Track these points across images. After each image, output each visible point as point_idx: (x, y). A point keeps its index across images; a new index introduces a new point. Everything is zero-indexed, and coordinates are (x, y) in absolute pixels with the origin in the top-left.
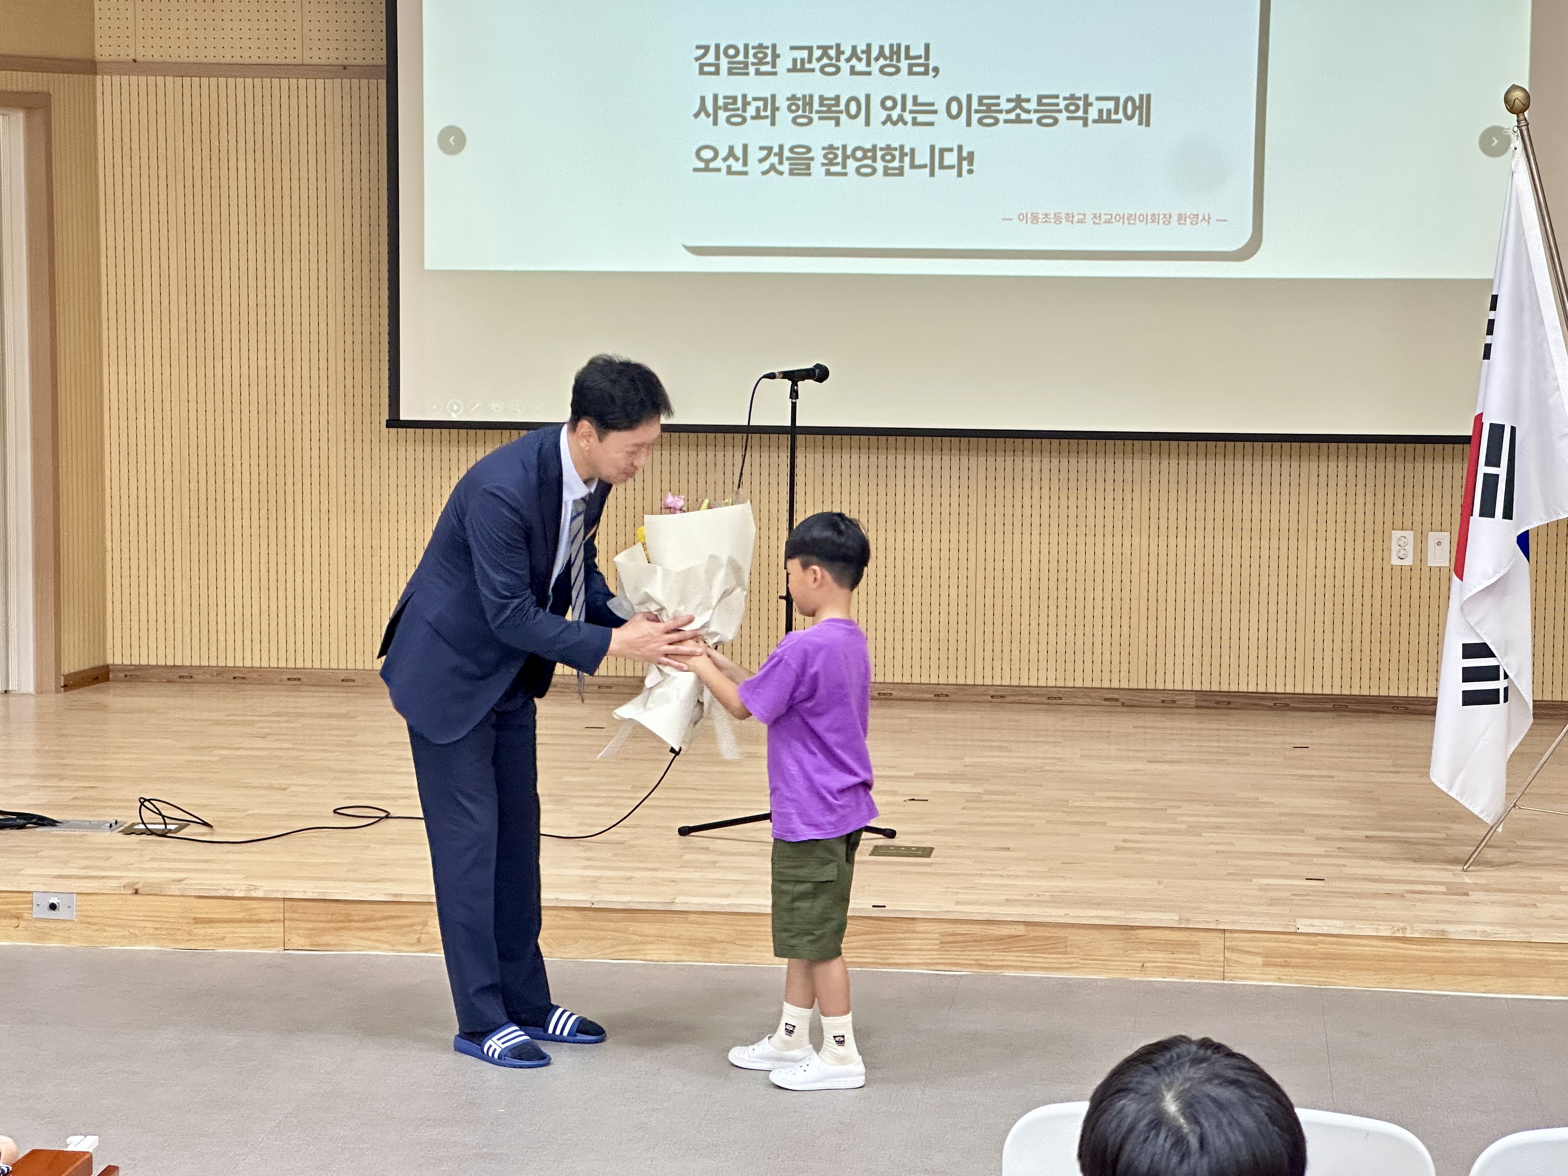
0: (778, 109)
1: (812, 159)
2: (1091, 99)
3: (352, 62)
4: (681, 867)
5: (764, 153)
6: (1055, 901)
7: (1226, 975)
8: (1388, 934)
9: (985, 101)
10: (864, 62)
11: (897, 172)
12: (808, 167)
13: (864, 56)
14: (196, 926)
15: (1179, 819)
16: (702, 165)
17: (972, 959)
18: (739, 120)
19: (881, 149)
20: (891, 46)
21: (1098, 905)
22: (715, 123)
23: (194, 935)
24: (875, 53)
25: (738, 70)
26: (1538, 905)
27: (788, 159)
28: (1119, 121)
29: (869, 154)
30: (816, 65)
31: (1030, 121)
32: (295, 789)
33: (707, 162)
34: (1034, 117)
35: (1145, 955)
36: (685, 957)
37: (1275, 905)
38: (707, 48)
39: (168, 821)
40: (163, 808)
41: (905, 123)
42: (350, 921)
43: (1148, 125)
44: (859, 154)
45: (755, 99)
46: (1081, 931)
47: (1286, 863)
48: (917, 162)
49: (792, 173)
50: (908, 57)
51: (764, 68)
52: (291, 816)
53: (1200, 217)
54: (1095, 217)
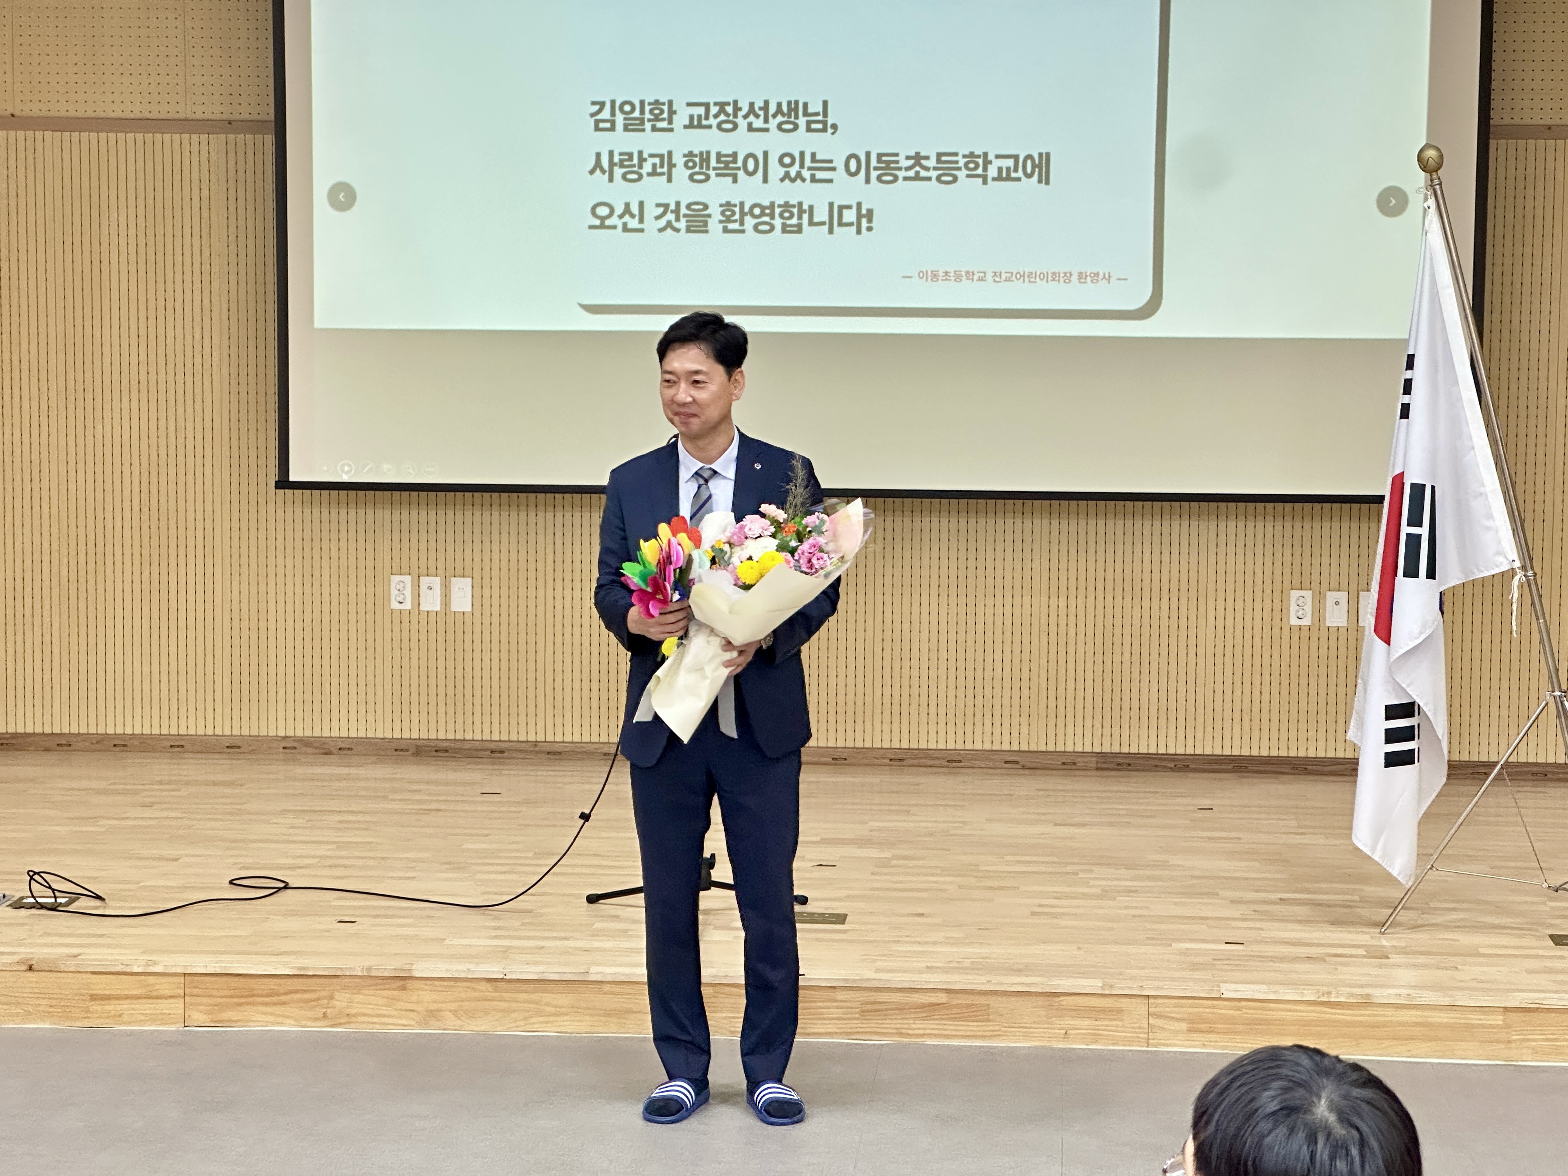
0: (675, 165)
1: (709, 216)
2: (991, 157)
3: (238, 117)
4: (592, 936)
5: (661, 210)
6: (975, 968)
7: (1151, 1041)
8: (1312, 998)
9: (884, 158)
10: (762, 118)
11: (795, 229)
12: (706, 224)
13: (761, 113)
14: (93, 1003)
15: (1092, 882)
16: (597, 222)
17: (893, 1028)
18: (635, 176)
19: (779, 206)
20: (789, 103)
21: (1019, 971)
22: (611, 180)
23: (92, 1012)
24: (772, 109)
25: (634, 126)
26: (1459, 967)
27: (685, 216)
28: (1019, 179)
29: (768, 211)
30: (713, 122)
31: (929, 179)
32: (187, 859)
33: (603, 219)
34: (934, 174)
35: (1069, 1022)
36: (600, 1029)
37: (1198, 970)
38: (602, 104)
39: (57, 894)
40: (53, 881)
41: (804, 180)
42: (254, 996)
43: (1047, 183)
44: (757, 211)
45: (651, 156)
46: (1004, 999)
47: (1204, 927)
48: (816, 220)
49: (688, 230)
50: (806, 114)
51: (660, 125)
52: (185, 888)
53: (1101, 276)
54: (995, 275)
